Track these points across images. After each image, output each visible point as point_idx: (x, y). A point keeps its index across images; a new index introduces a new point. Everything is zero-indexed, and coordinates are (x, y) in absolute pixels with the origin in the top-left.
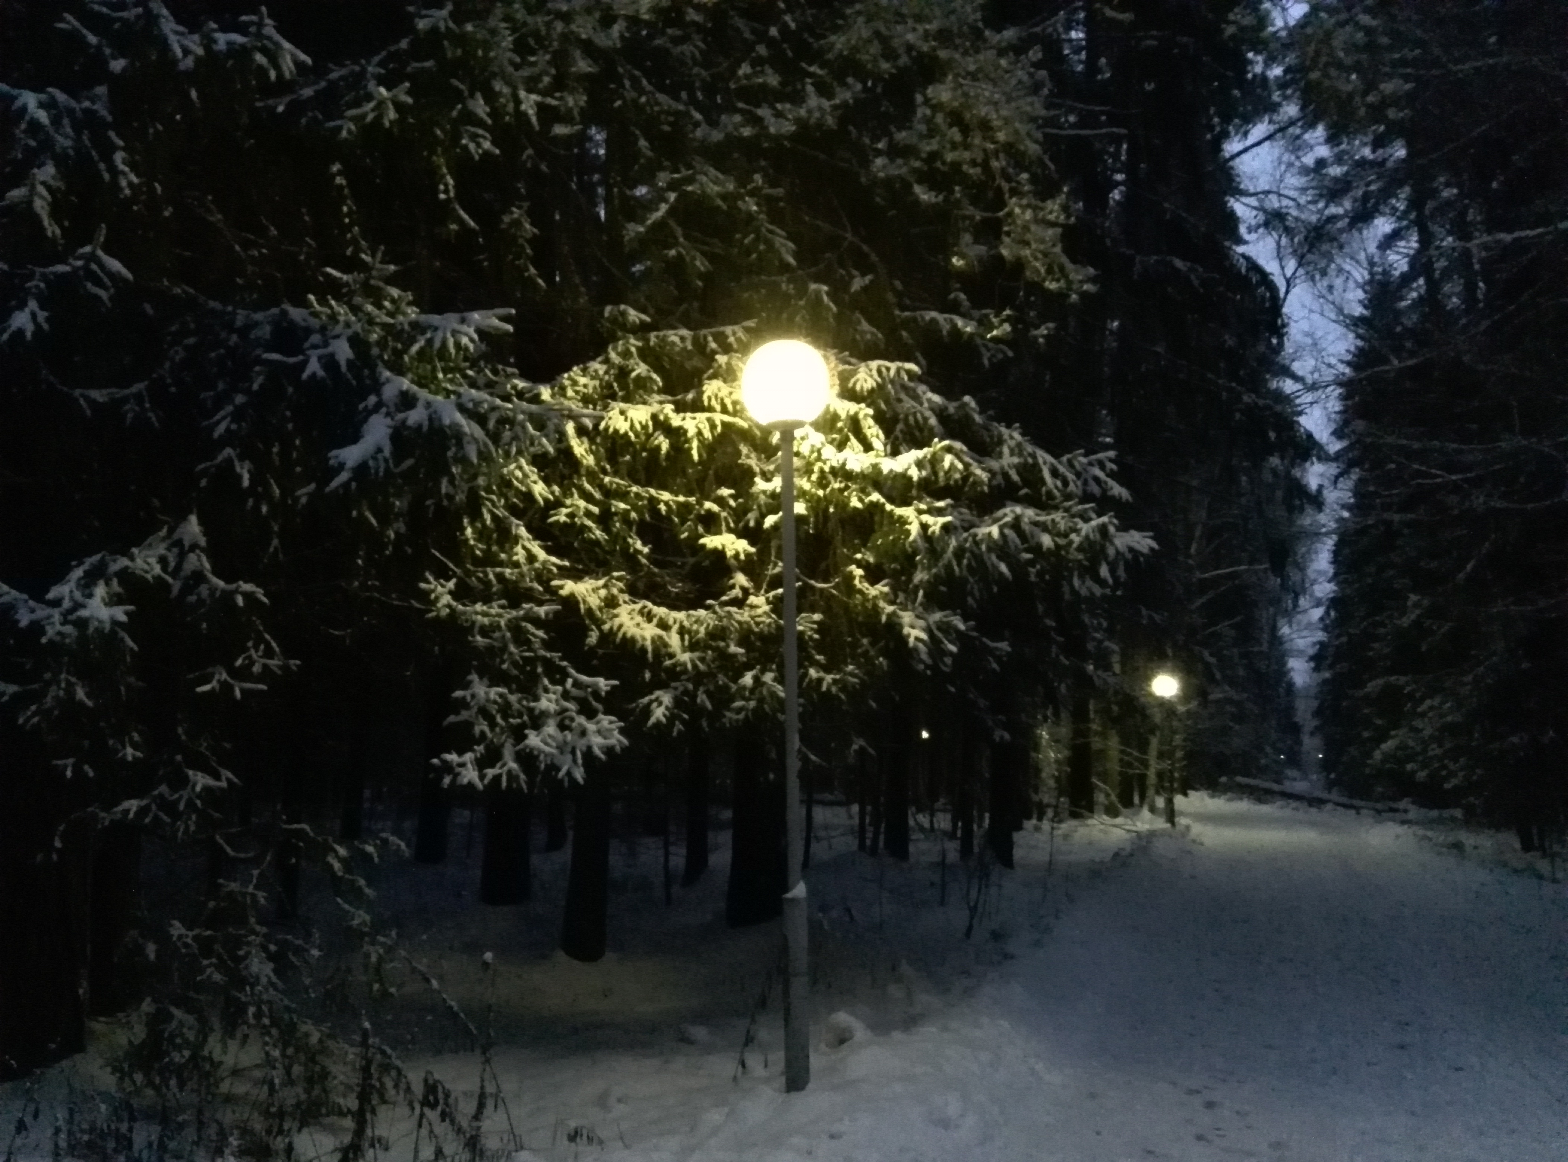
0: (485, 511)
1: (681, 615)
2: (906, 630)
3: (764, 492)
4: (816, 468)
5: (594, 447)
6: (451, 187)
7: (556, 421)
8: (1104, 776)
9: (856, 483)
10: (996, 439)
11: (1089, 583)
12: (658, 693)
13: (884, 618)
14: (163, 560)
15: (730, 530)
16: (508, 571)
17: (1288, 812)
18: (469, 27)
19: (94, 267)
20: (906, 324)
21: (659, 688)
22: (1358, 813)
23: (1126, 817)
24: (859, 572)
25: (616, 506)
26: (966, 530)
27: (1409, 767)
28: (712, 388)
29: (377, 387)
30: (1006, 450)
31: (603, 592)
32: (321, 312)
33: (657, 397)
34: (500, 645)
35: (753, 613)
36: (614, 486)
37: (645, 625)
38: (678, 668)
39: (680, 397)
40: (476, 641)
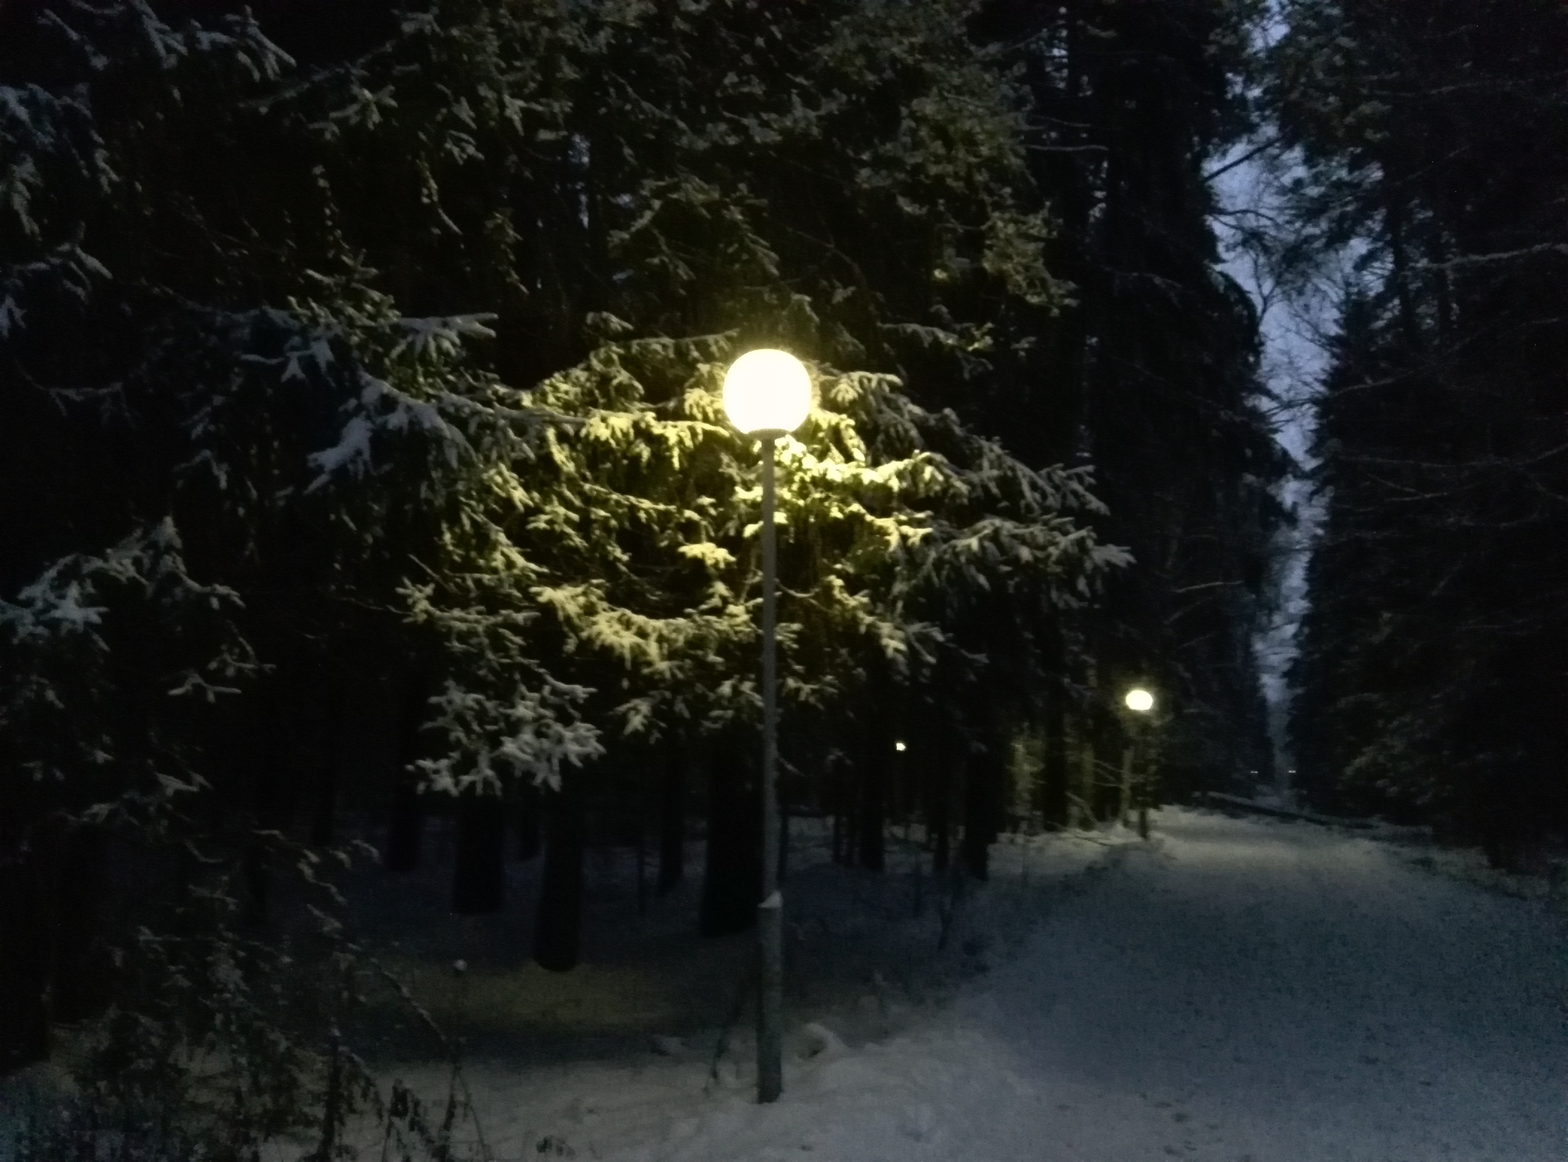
0: (464, 516)
1: (659, 624)
2: (885, 641)
3: (745, 501)
4: (797, 478)
5: (574, 454)
6: (434, 192)
7: (538, 427)
8: (1078, 790)
9: (837, 493)
10: (976, 452)
11: (1067, 597)
12: (636, 702)
13: (862, 630)
14: (137, 562)
15: (710, 539)
16: (486, 578)
18: (455, 32)
19: (73, 265)
20: (889, 336)
21: (637, 696)
22: (1330, 829)
23: (1100, 830)
24: (838, 582)
25: (595, 514)
26: (945, 541)
27: (1380, 783)
28: (694, 397)
29: (357, 389)
30: (986, 464)
31: (582, 600)
32: (302, 314)
33: (639, 405)
34: (478, 651)
35: (732, 622)
36: (595, 493)
37: (624, 633)
38: (657, 677)
39: (660, 405)
40: (453, 647)
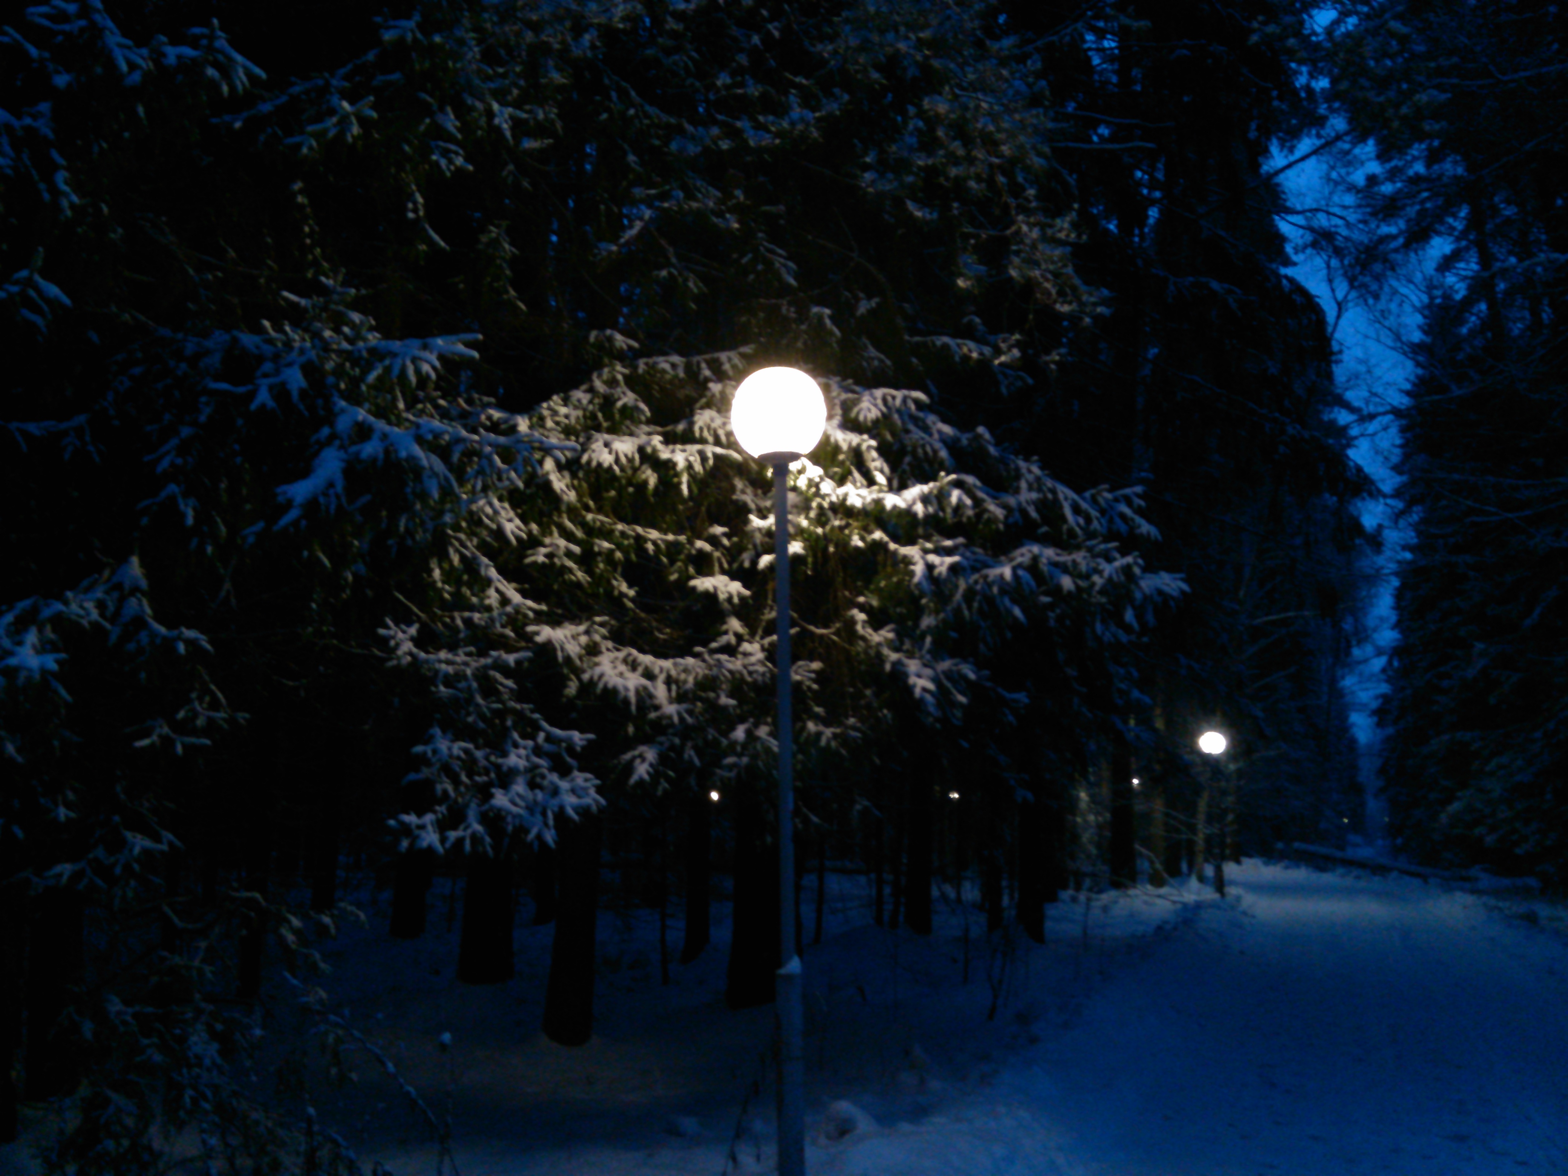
0: (451, 551)
1: (667, 664)
2: (913, 680)
3: (760, 530)
4: (814, 504)
5: (576, 482)
6: (420, 207)
7: (526, 454)
8: (1148, 842)
9: (857, 520)
10: (1013, 473)
11: (1113, 628)
12: (642, 749)
13: (888, 667)
14: (101, 605)
15: (723, 572)
16: (476, 616)
17: (1349, 881)
18: (437, 39)
19: (32, 293)
20: (918, 350)
21: (643, 743)
22: (1426, 882)
23: (1172, 886)
24: (861, 617)
25: (599, 546)
26: (975, 569)
27: (1478, 831)
28: (703, 418)
29: (330, 417)
30: (1023, 485)
31: (584, 639)
32: (277, 339)
33: (646, 428)
34: (466, 696)
35: (746, 661)
36: (598, 524)
37: (629, 674)
38: (664, 722)
39: (669, 428)
40: (439, 692)
